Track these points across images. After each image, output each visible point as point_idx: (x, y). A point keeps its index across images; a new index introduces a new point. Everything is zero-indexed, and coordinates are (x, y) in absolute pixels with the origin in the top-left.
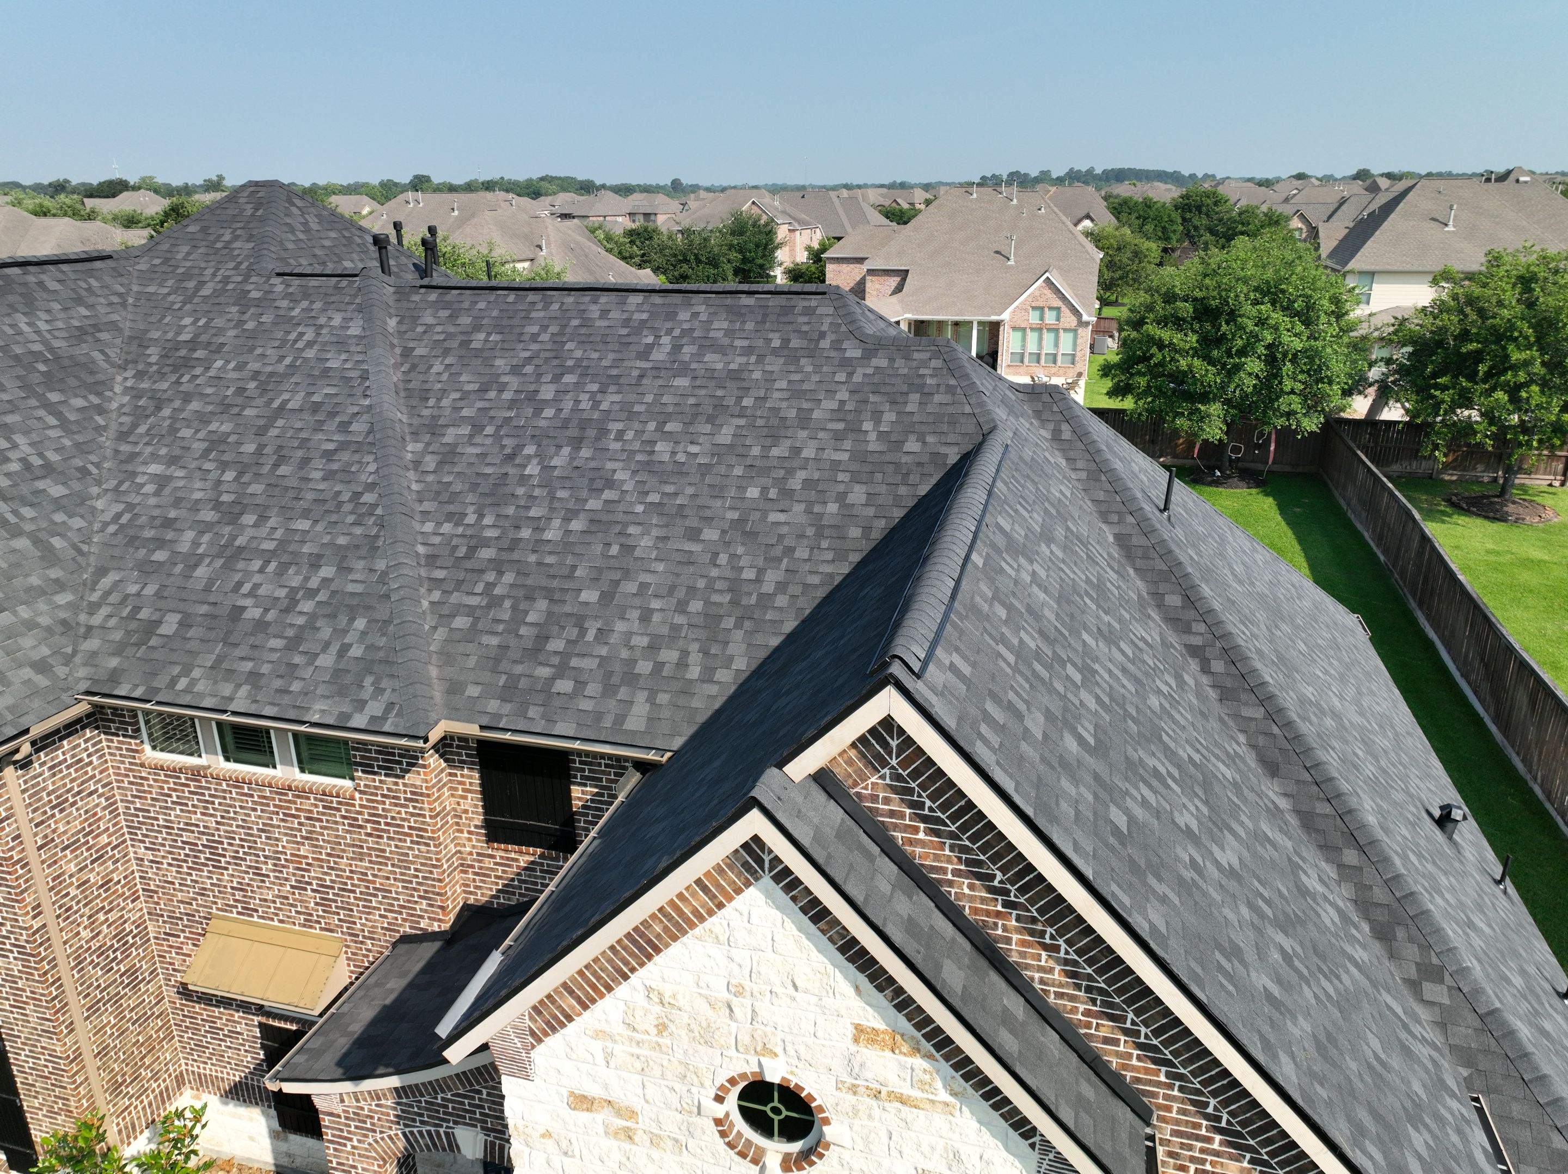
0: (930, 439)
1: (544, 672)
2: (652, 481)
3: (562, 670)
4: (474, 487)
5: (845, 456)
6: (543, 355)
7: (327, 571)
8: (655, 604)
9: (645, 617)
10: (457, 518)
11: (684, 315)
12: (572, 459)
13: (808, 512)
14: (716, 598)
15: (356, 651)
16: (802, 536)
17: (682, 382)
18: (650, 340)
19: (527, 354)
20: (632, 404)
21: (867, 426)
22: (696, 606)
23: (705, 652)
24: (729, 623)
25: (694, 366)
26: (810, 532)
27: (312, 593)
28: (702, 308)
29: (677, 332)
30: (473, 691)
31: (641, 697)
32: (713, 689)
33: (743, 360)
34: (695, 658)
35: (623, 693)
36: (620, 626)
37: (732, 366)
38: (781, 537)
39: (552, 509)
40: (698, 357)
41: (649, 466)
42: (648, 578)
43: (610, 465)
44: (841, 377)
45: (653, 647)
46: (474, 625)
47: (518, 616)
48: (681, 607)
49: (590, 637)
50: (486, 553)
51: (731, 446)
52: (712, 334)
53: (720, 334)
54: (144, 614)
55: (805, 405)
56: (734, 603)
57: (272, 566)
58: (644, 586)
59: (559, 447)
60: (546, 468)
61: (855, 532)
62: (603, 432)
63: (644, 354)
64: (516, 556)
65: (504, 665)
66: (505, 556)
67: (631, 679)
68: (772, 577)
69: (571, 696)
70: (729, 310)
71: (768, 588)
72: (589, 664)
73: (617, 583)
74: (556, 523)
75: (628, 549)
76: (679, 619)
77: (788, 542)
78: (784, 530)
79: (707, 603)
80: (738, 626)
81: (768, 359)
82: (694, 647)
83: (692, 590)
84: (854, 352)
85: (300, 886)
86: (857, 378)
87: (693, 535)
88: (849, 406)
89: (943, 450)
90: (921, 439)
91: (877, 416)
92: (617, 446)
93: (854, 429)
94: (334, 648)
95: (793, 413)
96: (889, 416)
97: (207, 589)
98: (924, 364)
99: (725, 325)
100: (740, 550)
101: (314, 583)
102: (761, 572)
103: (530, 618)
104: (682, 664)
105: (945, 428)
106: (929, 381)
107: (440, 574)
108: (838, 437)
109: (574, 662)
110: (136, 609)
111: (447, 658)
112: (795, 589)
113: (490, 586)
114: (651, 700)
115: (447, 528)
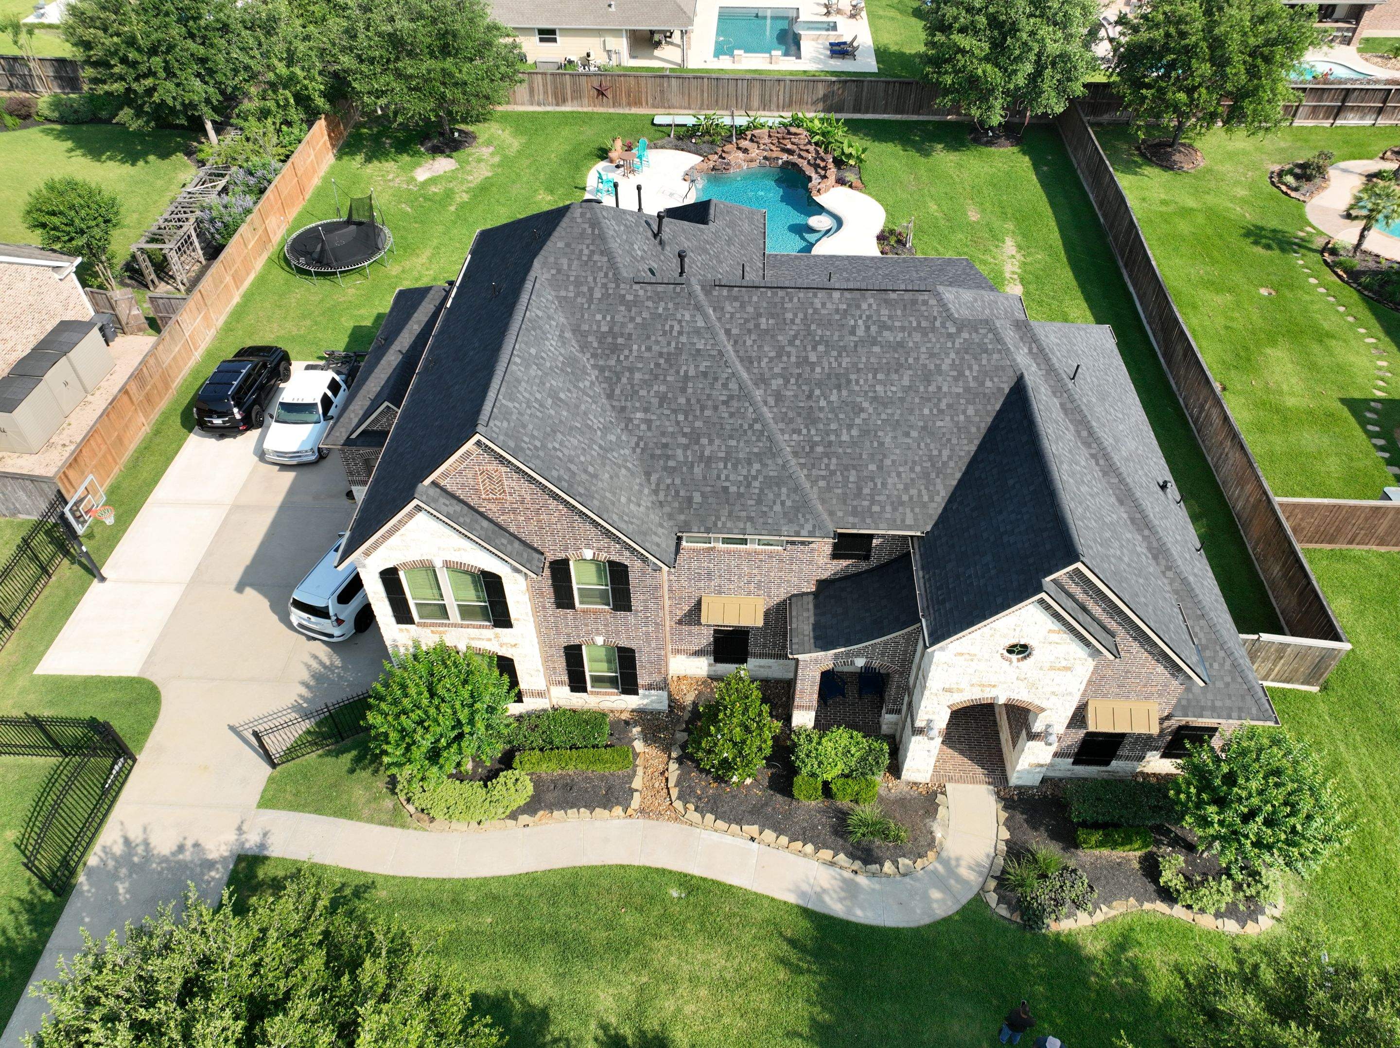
0: (996, 380)
1: (866, 503)
2: (881, 409)
3: (873, 502)
4: (799, 414)
5: (961, 390)
6: (802, 333)
7: (757, 466)
8: (901, 469)
9: (899, 475)
10: (799, 432)
11: (864, 306)
12: (840, 397)
13: (952, 419)
14: (925, 465)
15: (789, 503)
16: (952, 433)
17: (876, 349)
18: (852, 322)
19: (792, 333)
20: (857, 364)
21: (967, 373)
22: (918, 469)
23: (927, 488)
24: (933, 475)
25: (879, 339)
26: (955, 430)
27: (755, 478)
28: (871, 301)
29: (864, 318)
30: (840, 514)
31: (908, 510)
32: (934, 505)
33: (901, 335)
34: (924, 492)
35: (901, 509)
36: (890, 481)
37: (898, 339)
38: (944, 434)
39: (840, 425)
40: (880, 333)
41: (875, 399)
42: (895, 457)
43: (859, 399)
44: (949, 345)
45: (906, 488)
46: (828, 484)
47: (846, 479)
48: (912, 470)
49: (879, 486)
50: (819, 449)
51: (910, 387)
52: (882, 318)
53: (885, 319)
54: (682, 493)
55: (938, 362)
56: (933, 465)
57: (729, 466)
58: (893, 461)
59: (831, 390)
60: (829, 403)
61: (974, 430)
62: (849, 381)
63: (853, 332)
64: (833, 449)
65: (849, 502)
66: (828, 450)
67: (902, 503)
68: (946, 453)
69: (881, 513)
70: (886, 301)
71: (945, 458)
72: (882, 498)
73: (882, 461)
74: (844, 431)
75: (882, 444)
76: (913, 476)
77: (948, 436)
78: (944, 430)
79: (922, 467)
80: (937, 477)
81: (914, 334)
82: (922, 487)
83: (914, 462)
84: (952, 330)
85: (749, 583)
86: (957, 346)
87: (907, 434)
88: (957, 363)
89: (1002, 385)
90: (991, 380)
91: (970, 368)
92: (857, 388)
93: (961, 374)
94: (778, 502)
95: (932, 367)
96: (976, 367)
97: (705, 478)
98: (985, 336)
99: (887, 312)
100: (929, 441)
101: (753, 473)
102: (940, 451)
103: (852, 479)
104: (920, 495)
105: (1001, 373)
106: (990, 347)
107: (802, 461)
108: (956, 379)
109: (877, 498)
110: (677, 492)
111: (823, 501)
112: (955, 458)
113: (827, 466)
114: (912, 510)
115: (795, 436)
